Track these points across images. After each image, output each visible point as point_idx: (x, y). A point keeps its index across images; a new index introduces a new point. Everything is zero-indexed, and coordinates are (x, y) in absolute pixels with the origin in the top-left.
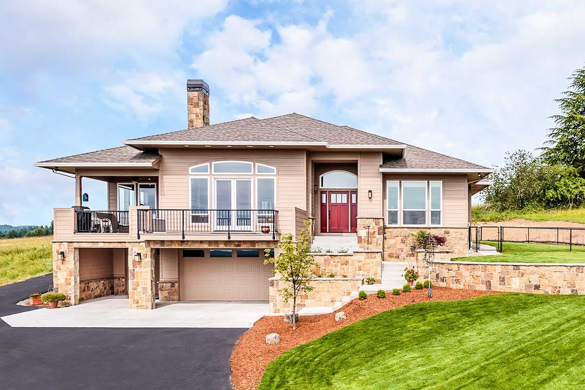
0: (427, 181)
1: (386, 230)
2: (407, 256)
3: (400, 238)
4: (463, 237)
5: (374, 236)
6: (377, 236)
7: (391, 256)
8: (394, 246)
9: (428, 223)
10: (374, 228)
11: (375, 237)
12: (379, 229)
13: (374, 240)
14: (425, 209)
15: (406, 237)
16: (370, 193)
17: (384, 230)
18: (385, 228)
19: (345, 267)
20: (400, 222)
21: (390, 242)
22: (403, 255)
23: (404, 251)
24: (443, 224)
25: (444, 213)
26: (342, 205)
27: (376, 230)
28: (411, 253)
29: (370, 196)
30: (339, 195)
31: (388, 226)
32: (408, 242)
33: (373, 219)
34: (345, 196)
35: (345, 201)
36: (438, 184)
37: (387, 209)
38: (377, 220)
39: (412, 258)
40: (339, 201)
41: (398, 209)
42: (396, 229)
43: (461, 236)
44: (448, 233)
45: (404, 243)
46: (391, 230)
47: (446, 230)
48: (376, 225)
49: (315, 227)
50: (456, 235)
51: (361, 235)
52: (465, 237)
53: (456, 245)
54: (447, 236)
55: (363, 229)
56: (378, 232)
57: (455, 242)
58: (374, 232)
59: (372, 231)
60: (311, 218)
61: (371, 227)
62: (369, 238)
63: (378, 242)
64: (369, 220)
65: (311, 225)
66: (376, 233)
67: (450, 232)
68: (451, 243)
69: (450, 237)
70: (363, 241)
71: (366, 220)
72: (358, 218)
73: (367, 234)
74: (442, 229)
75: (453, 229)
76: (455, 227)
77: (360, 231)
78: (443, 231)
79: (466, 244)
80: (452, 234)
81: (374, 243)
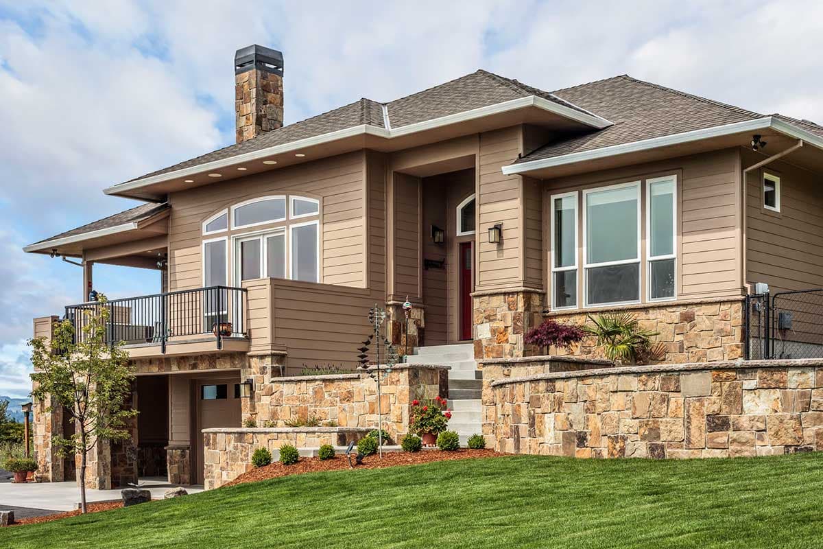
0: (639, 183)
4: (729, 328)
5: (505, 338)
6: (513, 338)
9: (645, 295)
10: (505, 317)
11: (507, 341)
12: (516, 319)
13: (507, 347)
14: (636, 257)
16: (494, 233)
19: (346, 405)
20: (580, 299)
24: (680, 294)
25: (681, 264)
27: (509, 322)
31: (554, 310)
32: (597, 350)
33: (502, 297)
36: (666, 186)
37: (552, 268)
38: (511, 298)
41: (576, 267)
42: (571, 319)
43: (722, 325)
44: (689, 318)
45: (590, 352)
47: (681, 310)
48: (510, 309)
49: (423, 325)
50: (709, 324)
51: (480, 337)
52: (734, 328)
53: (710, 352)
54: (689, 328)
55: (485, 320)
56: (514, 328)
57: (709, 343)
58: (506, 327)
59: (501, 325)
60: (391, 305)
61: (499, 317)
62: (496, 344)
63: (514, 351)
64: (495, 298)
65: (391, 322)
66: (510, 330)
67: (696, 314)
68: (699, 345)
69: (695, 331)
70: (484, 351)
71: (491, 298)
72: (475, 296)
73: (492, 334)
74: (674, 309)
75: (704, 306)
76: (705, 300)
77: (479, 326)
78: (678, 313)
79: (738, 348)
80: (700, 320)
81: (506, 355)
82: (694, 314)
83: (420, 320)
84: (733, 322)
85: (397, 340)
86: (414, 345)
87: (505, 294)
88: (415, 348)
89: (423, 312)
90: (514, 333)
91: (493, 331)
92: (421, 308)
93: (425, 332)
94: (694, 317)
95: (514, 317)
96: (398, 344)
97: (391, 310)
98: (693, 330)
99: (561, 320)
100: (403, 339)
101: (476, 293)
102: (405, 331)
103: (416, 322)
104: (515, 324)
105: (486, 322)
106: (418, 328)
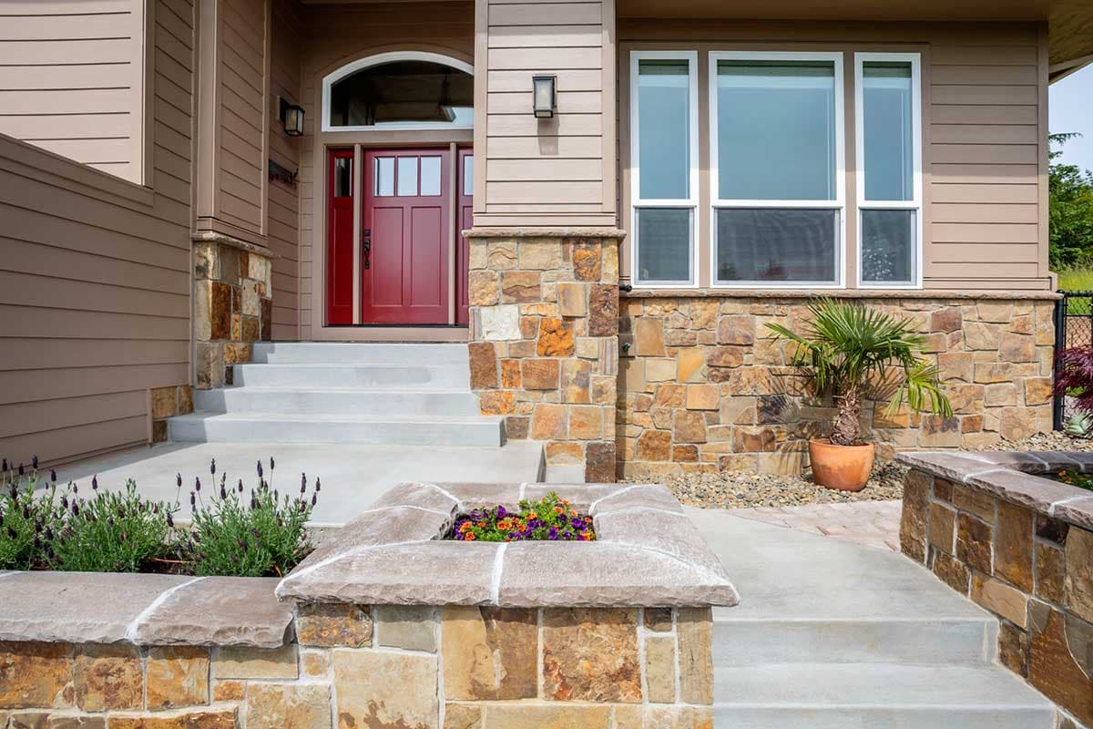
1: (633, 310)
2: (737, 450)
3: (700, 355)
4: (1030, 348)
5: (565, 344)
6: (588, 345)
7: (652, 447)
8: (667, 395)
9: (848, 274)
10: (565, 293)
11: (570, 351)
12: (597, 300)
13: (571, 365)
14: (834, 197)
15: (732, 346)
16: (544, 90)
17: (622, 311)
18: (627, 298)
20: (702, 272)
21: (654, 371)
22: (717, 444)
23: (725, 420)
24: (926, 279)
25: (931, 223)
26: (422, 204)
27: (580, 306)
28: (755, 430)
29: (544, 103)
30: (408, 164)
31: (639, 286)
32: (746, 375)
33: (557, 246)
34: (432, 165)
35: (432, 187)
37: (635, 198)
38: (583, 250)
39: (764, 456)
40: (408, 189)
41: (694, 200)
42: (684, 308)
43: (1015, 342)
44: (949, 325)
45: (726, 378)
46: (655, 309)
47: (935, 308)
48: (579, 276)
49: (269, 295)
50: (992, 339)
51: (489, 338)
52: (1039, 348)
53: (991, 390)
54: (948, 343)
55: (503, 299)
56: (592, 321)
57: (990, 374)
58: (568, 319)
59: (555, 313)
60: (209, 241)
61: (546, 291)
62: (536, 357)
63: (592, 376)
64: (536, 248)
65: (210, 283)
66: (579, 325)
67: (963, 318)
68: (969, 376)
69: (960, 349)
70: (500, 371)
71: (523, 247)
72: (471, 238)
73: (524, 333)
74: (920, 305)
75: (980, 305)
76: (989, 293)
77: (484, 311)
78: (929, 314)
79: (1047, 385)
80: (972, 329)
81: (566, 383)
82: (960, 319)
83: (264, 283)
84: (1038, 339)
85: (221, 329)
86: (255, 338)
87: (565, 239)
88: (256, 345)
89: (270, 266)
90: (592, 334)
91: (528, 326)
92: (266, 257)
93: (273, 309)
94: (960, 323)
95: (592, 296)
96: (223, 337)
97: (210, 255)
98: (956, 347)
99: (659, 307)
100: (236, 326)
101: (475, 231)
102: (237, 307)
103: (258, 288)
104: (595, 312)
105: (508, 303)
106: (261, 300)
